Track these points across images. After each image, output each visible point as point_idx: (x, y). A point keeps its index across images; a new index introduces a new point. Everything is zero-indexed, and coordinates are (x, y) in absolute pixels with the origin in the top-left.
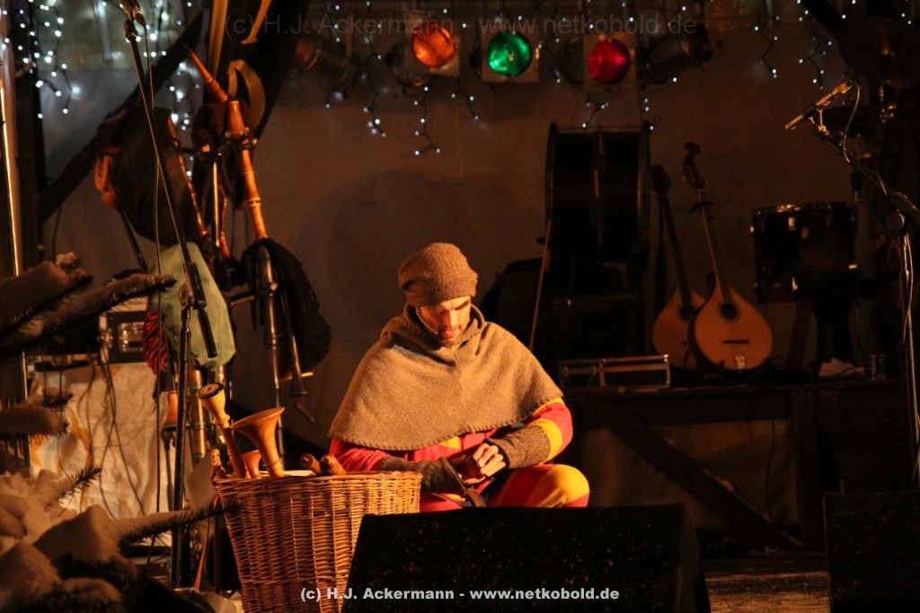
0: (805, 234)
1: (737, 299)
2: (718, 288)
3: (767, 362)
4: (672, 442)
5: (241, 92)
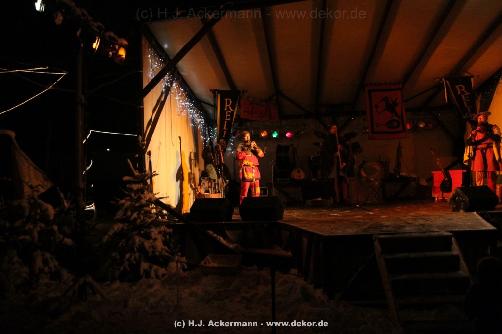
0: (313, 160)
2: (297, 168)
3: (304, 179)
5: (223, 143)
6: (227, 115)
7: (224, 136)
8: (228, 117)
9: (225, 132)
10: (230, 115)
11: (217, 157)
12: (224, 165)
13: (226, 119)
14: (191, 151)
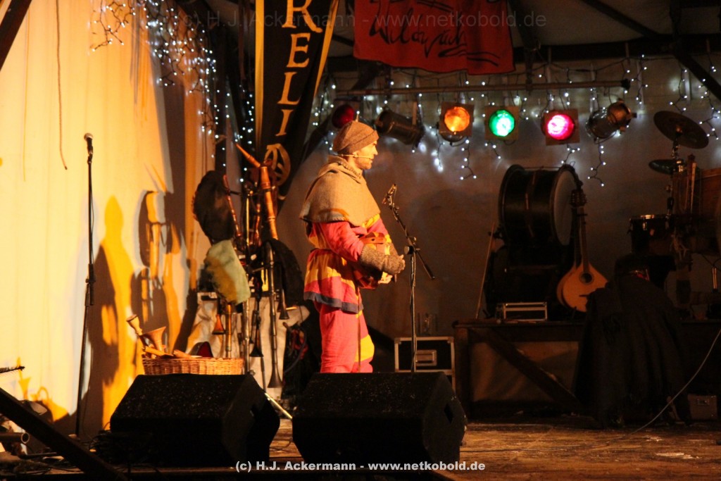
0: (652, 233)
1: (593, 271)
2: (582, 265)
4: (521, 351)
5: (280, 160)
6: (295, 48)
7: (282, 132)
8: (299, 57)
9: (286, 113)
10: (305, 49)
11: (253, 213)
12: (277, 246)
13: (292, 64)
14: (151, 187)
